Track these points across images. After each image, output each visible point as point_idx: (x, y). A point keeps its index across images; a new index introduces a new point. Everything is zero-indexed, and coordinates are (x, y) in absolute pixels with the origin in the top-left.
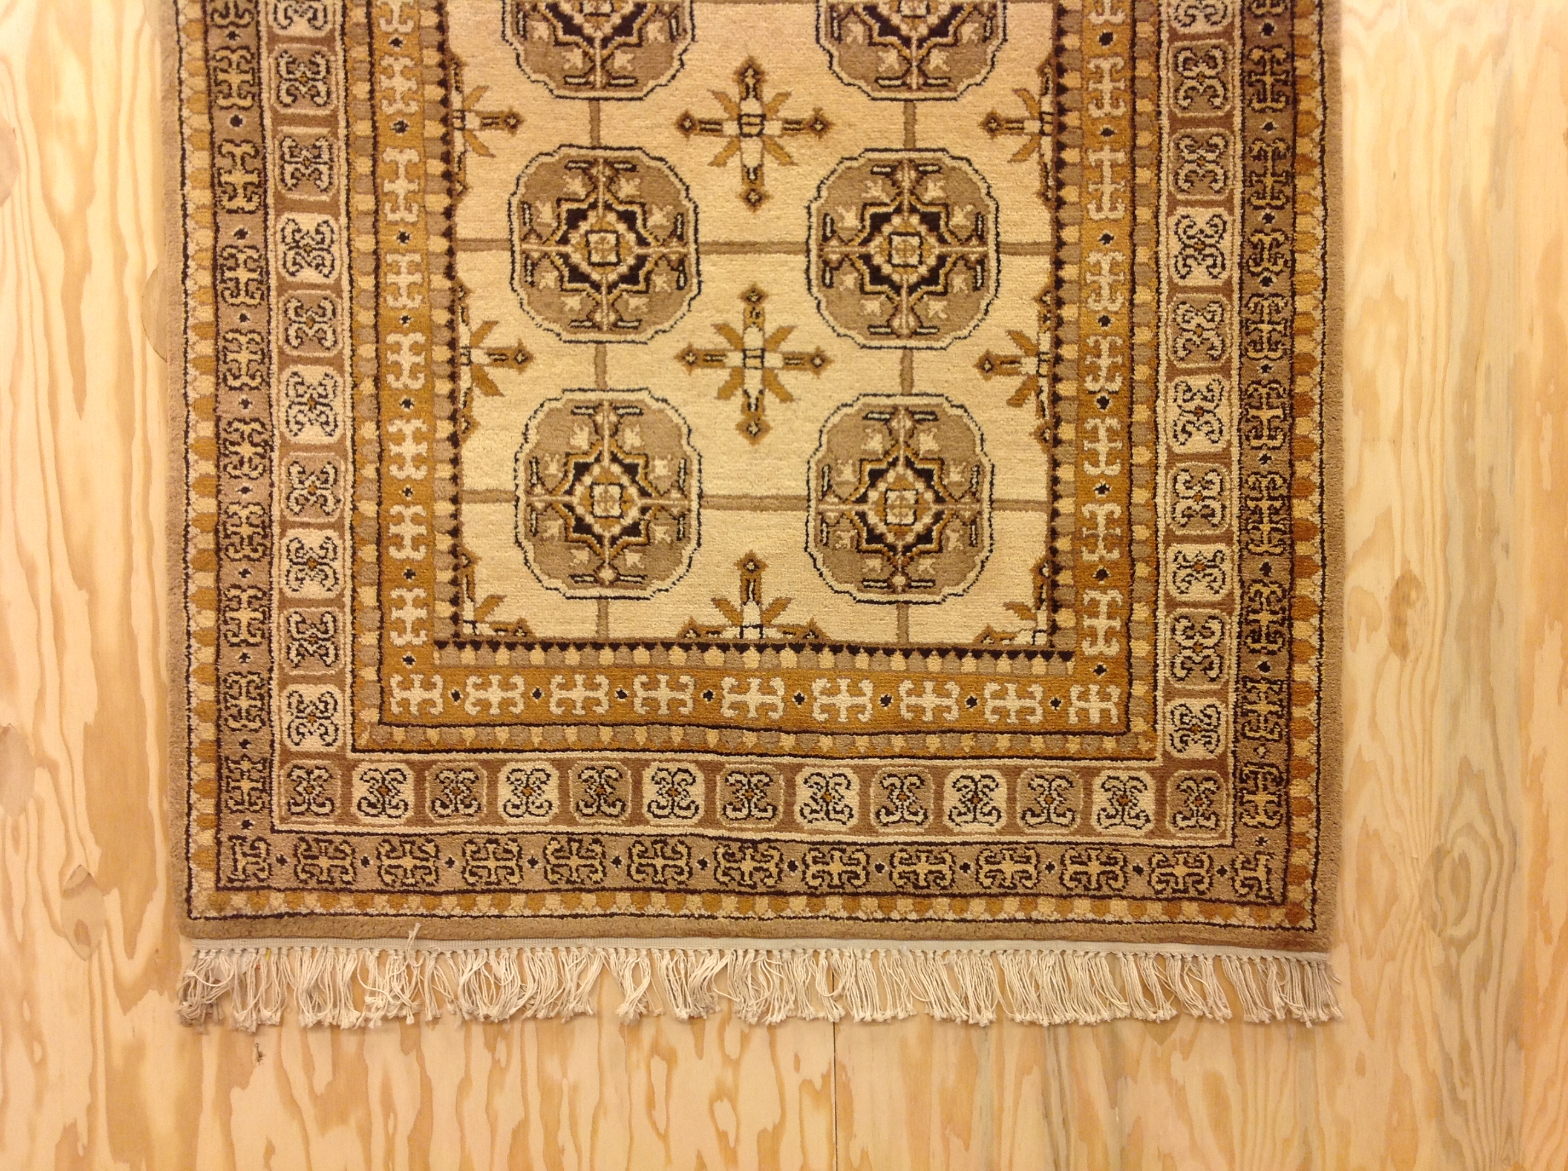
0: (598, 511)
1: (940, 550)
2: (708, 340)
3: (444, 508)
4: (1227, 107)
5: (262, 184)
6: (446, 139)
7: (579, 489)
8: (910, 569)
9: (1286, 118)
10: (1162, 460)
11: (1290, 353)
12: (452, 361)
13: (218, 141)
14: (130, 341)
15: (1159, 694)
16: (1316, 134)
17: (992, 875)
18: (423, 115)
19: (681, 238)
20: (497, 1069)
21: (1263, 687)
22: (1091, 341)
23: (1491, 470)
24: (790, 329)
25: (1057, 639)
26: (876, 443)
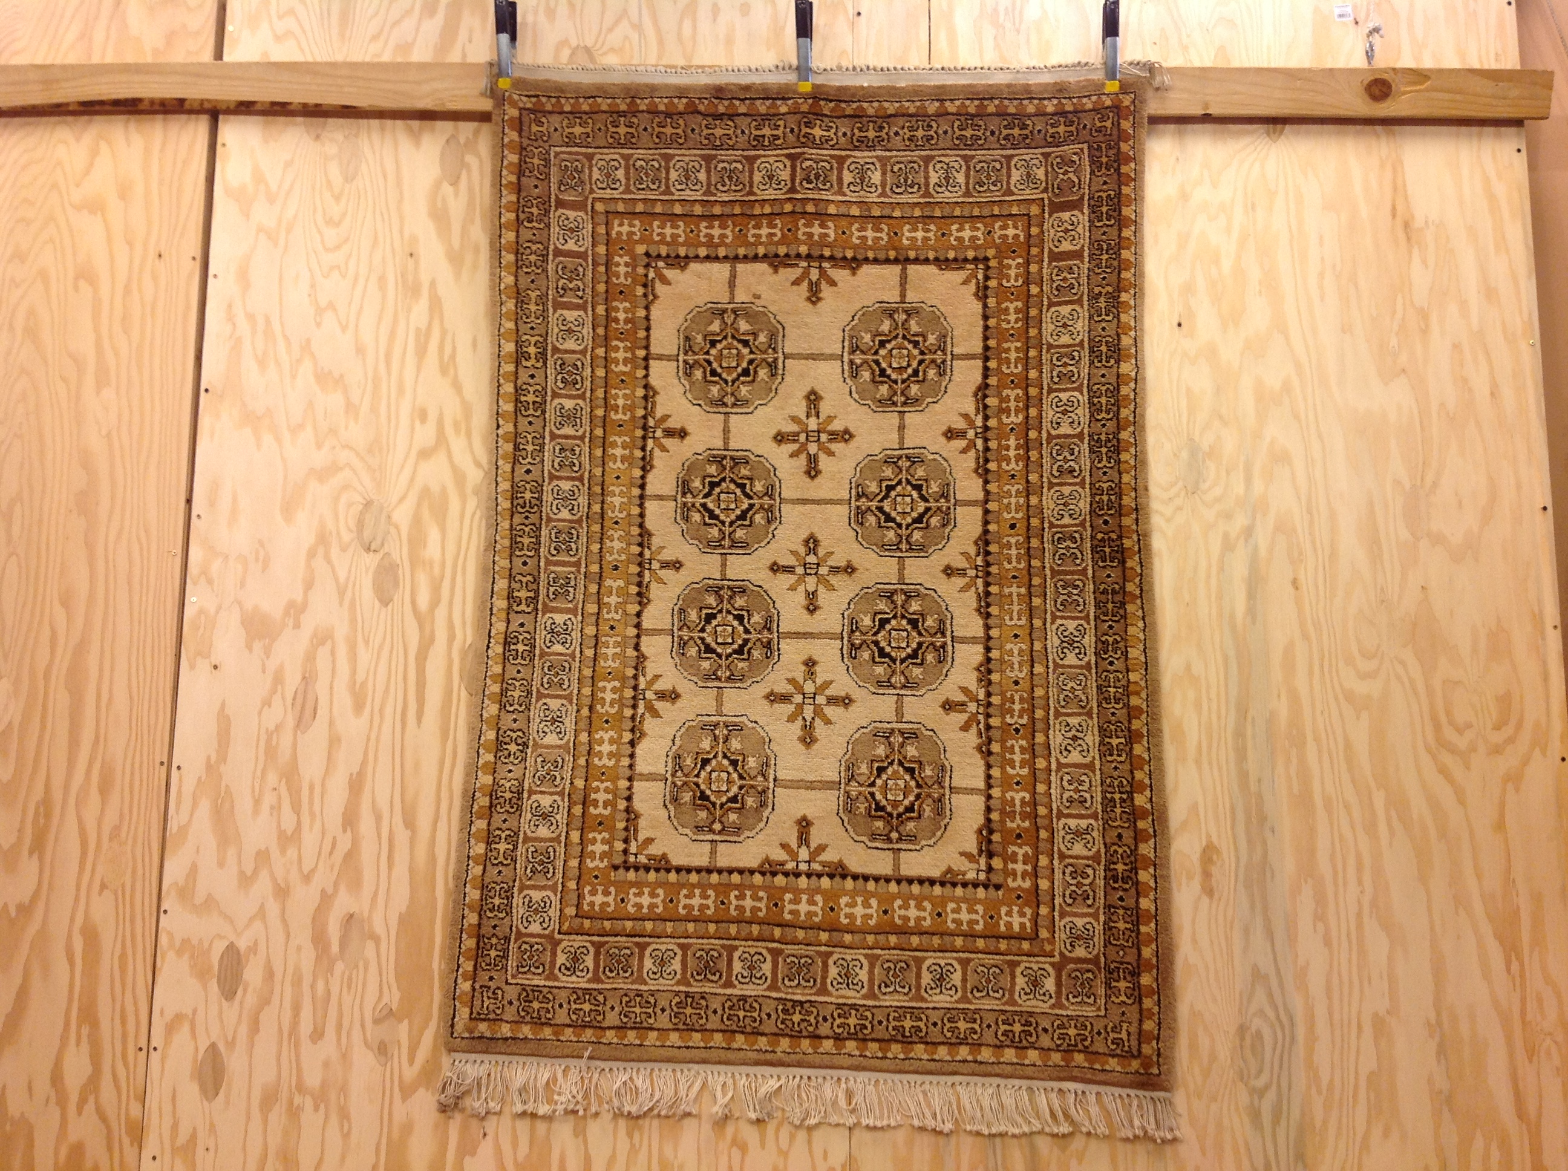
0: (714, 788)
1: (920, 817)
2: (783, 688)
3: (623, 784)
4: (1084, 565)
5: (536, 598)
6: (640, 575)
7: (703, 774)
8: (901, 829)
9: (1119, 571)
10: (1054, 766)
11: (1127, 705)
12: (634, 698)
13: (514, 573)
15: (1056, 914)
16: (1137, 580)
17: (952, 1030)
18: (629, 561)
19: (769, 629)
20: (633, 1150)
21: (1121, 912)
22: (1008, 694)
23: (1259, 781)
24: (831, 682)
25: (991, 876)
26: (881, 751)
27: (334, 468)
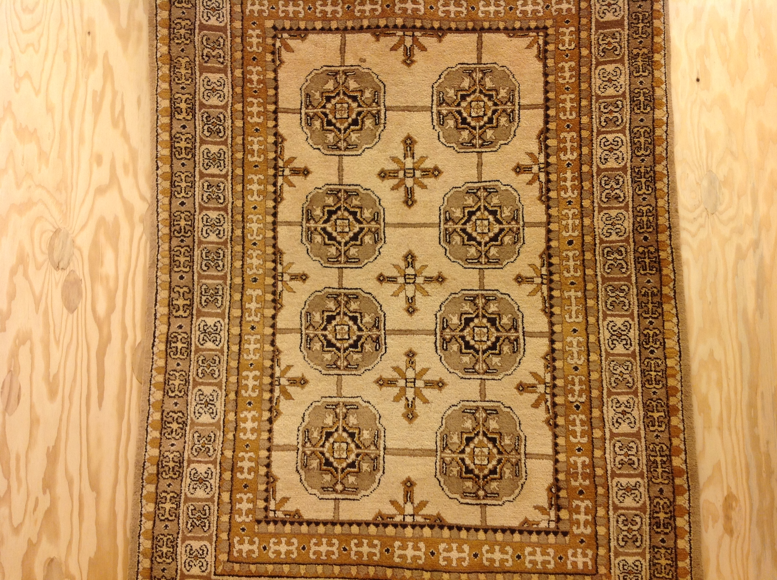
0: (336, 455)
1: (501, 478)
2: (389, 374)
3: (264, 453)
4: (629, 273)
5: (191, 305)
6: (274, 285)
7: (327, 445)
8: (486, 488)
9: (657, 278)
10: (608, 436)
11: (665, 386)
12: (271, 384)
13: (173, 286)
14: (126, 375)
15: (612, 554)
16: (671, 285)
18: (265, 274)
19: (377, 328)
21: (663, 551)
22: (570, 378)
23: (768, 442)
24: (427, 369)
25: (560, 525)
26: (469, 424)
27: (29, 204)
